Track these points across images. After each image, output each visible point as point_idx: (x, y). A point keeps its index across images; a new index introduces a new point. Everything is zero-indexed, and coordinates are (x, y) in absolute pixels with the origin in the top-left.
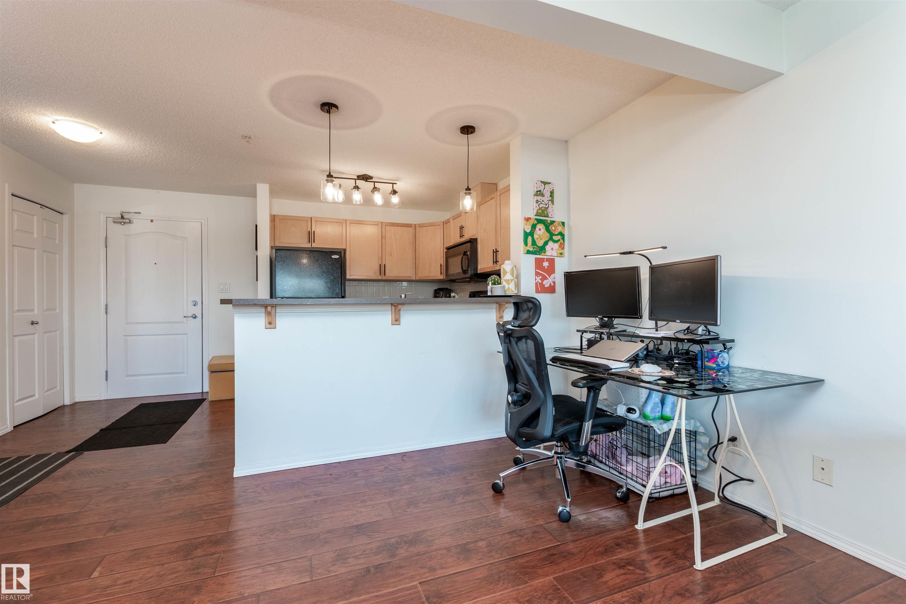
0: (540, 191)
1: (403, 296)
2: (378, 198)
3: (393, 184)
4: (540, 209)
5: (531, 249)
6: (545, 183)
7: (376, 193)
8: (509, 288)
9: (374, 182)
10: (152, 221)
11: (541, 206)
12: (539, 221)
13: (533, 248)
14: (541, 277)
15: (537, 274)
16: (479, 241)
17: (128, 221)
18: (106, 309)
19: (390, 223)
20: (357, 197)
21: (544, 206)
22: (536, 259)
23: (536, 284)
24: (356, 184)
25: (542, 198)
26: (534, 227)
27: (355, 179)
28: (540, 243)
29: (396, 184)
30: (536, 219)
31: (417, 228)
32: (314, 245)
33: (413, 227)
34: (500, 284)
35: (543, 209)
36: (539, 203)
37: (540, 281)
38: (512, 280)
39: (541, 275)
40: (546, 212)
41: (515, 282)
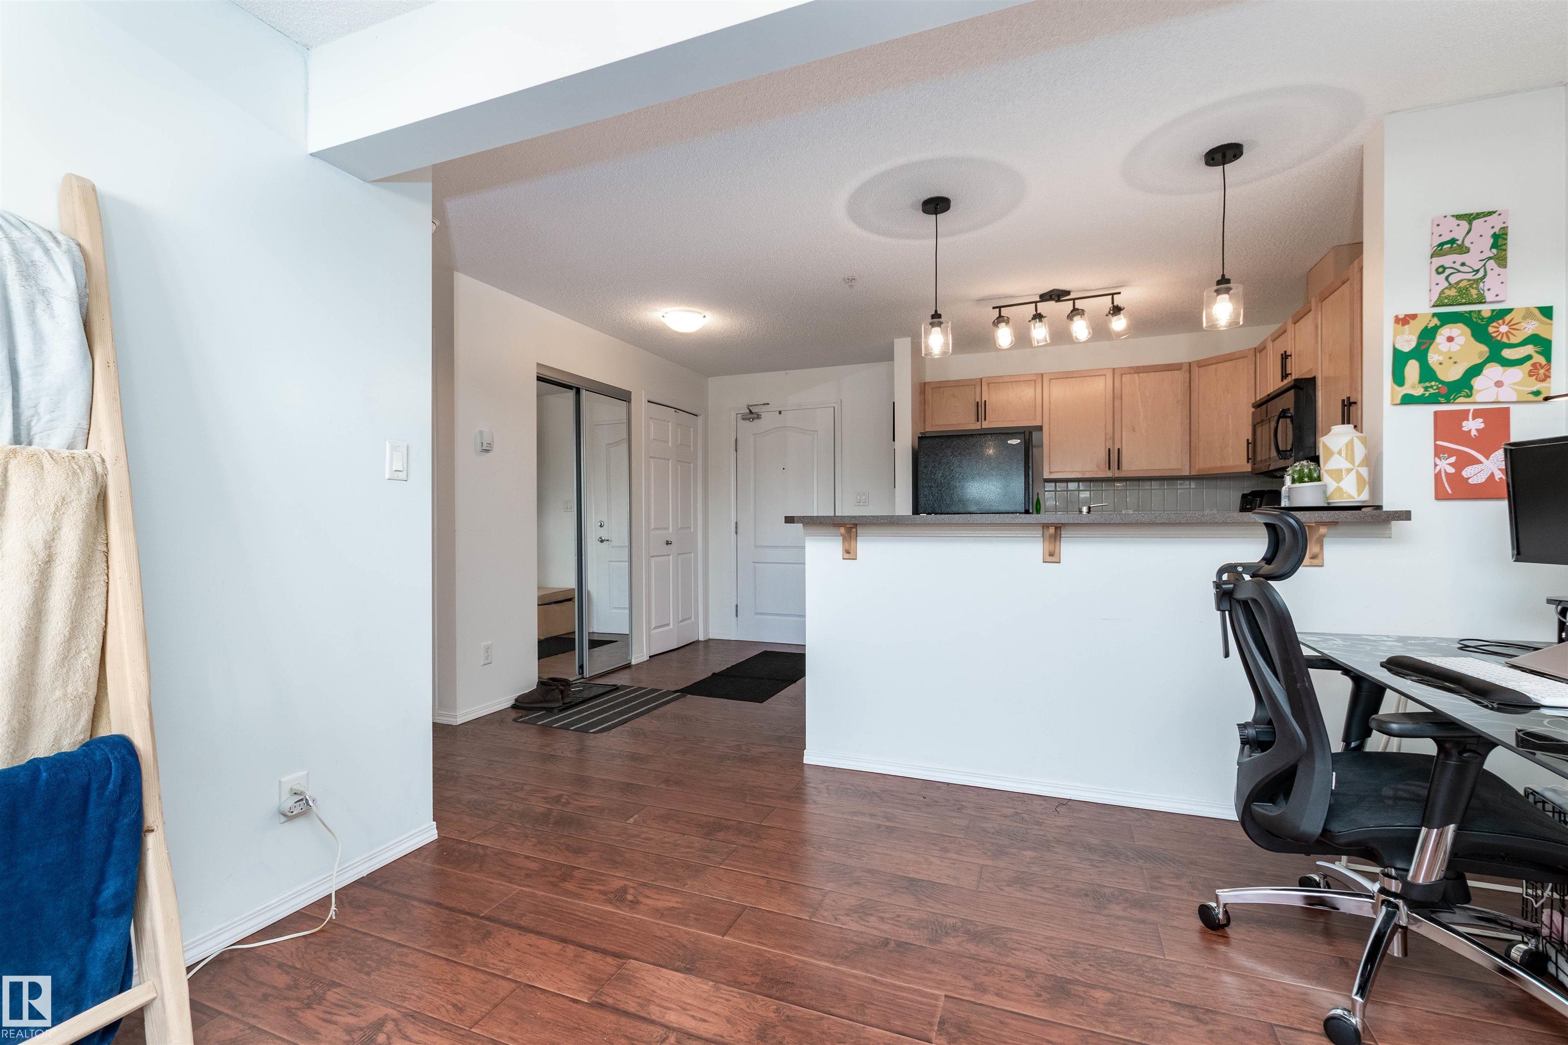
0: (1453, 241)
1: (1085, 509)
2: (1080, 329)
3: (1113, 294)
4: (1451, 286)
5: (1418, 391)
6: (1470, 218)
7: (1075, 318)
8: (1339, 489)
9: (1074, 300)
10: (780, 413)
11: (1453, 279)
12: (1446, 319)
13: (1426, 389)
14: (1453, 459)
15: (1439, 452)
16: (1319, 382)
17: (756, 416)
18: (736, 527)
19: (1131, 368)
20: (1040, 333)
21: (1470, 276)
22: (1436, 413)
23: (1438, 476)
24: (1036, 311)
25: (1459, 258)
26: (1427, 336)
27: (1036, 302)
28: (1452, 374)
29: (1119, 293)
30: (1434, 315)
31: (1195, 370)
32: (986, 425)
33: (1186, 368)
34: (1319, 479)
35: (1462, 284)
36: (1448, 272)
37: (1451, 470)
38: (1349, 471)
39: (1451, 452)
40: (1474, 292)
41: (1359, 475)
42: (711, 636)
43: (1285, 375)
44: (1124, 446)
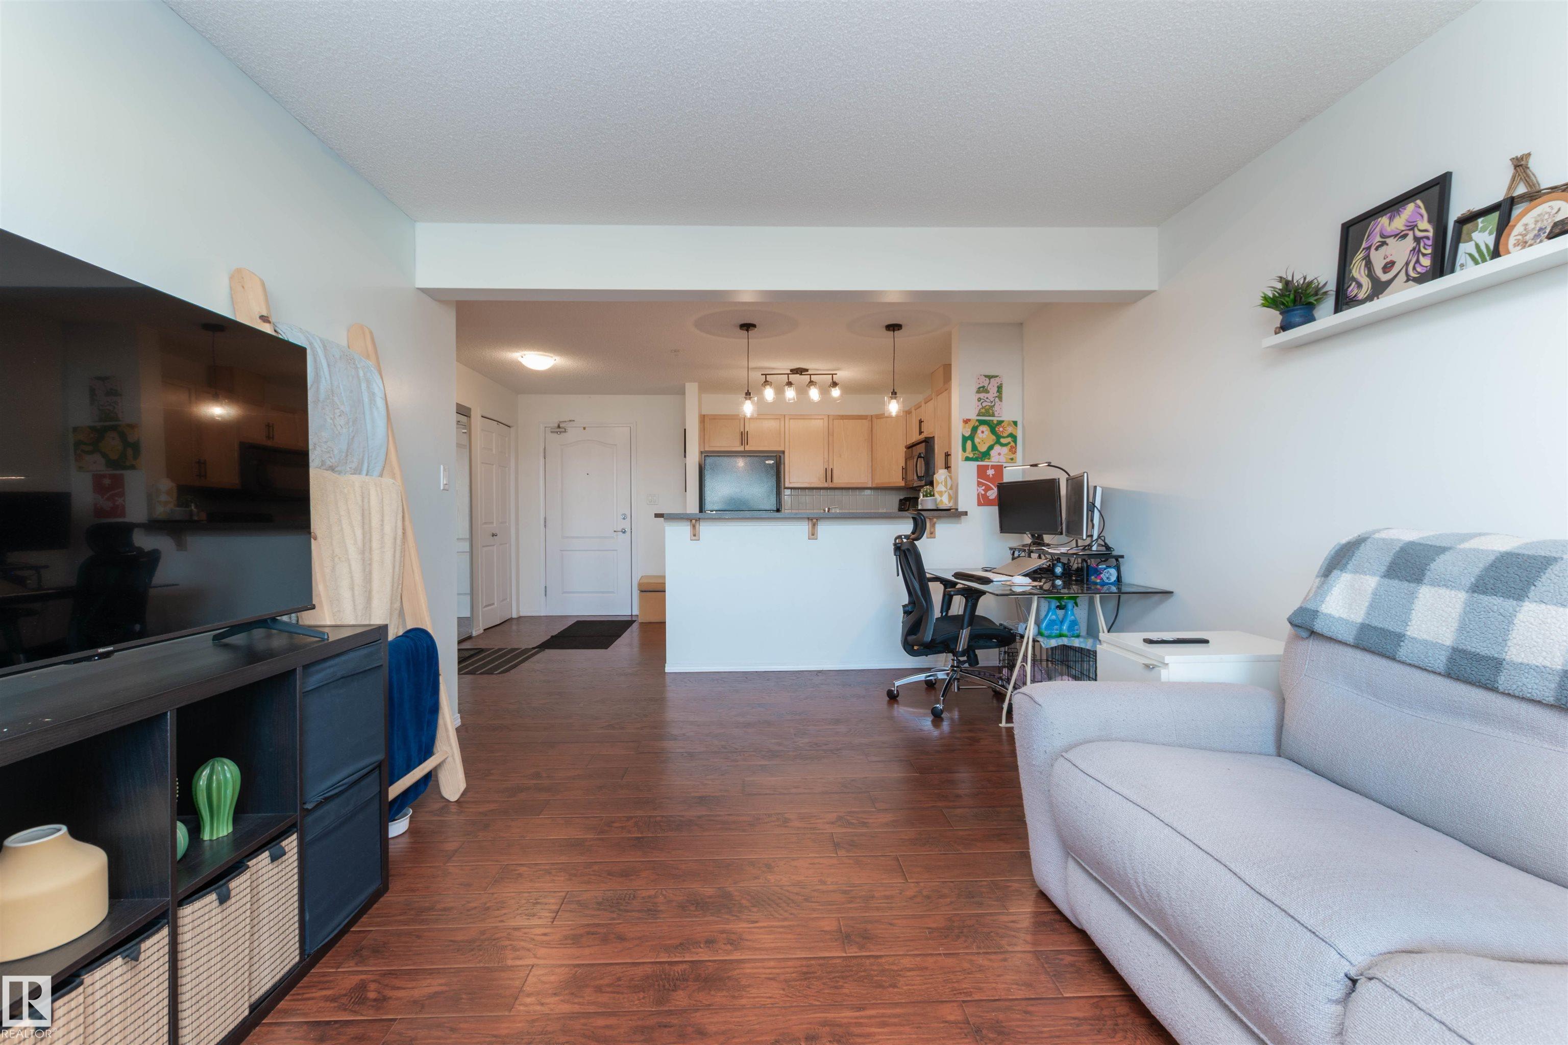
0: (983, 387)
1: (827, 509)
2: (814, 394)
3: (832, 374)
4: (983, 408)
5: (971, 456)
6: (990, 377)
7: (812, 387)
8: (941, 500)
9: (810, 375)
10: (584, 428)
11: (984, 404)
12: (982, 422)
13: (974, 454)
14: (984, 488)
15: (979, 484)
16: (935, 441)
17: (564, 430)
18: (545, 522)
19: (839, 416)
20: (790, 393)
21: (989, 404)
22: (978, 466)
23: (978, 495)
24: (788, 379)
25: (986, 395)
26: (974, 430)
27: (788, 374)
28: (983, 448)
29: (836, 374)
30: (977, 420)
31: (875, 420)
32: (747, 448)
33: (869, 418)
34: (934, 496)
35: (987, 407)
36: (982, 401)
37: (983, 493)
38: (946, 492)
39: (983, 484)
40: (991, 411)
41: (949, 495)
42: (522, 614)
43: (921, 433)
44: (835, 467)
